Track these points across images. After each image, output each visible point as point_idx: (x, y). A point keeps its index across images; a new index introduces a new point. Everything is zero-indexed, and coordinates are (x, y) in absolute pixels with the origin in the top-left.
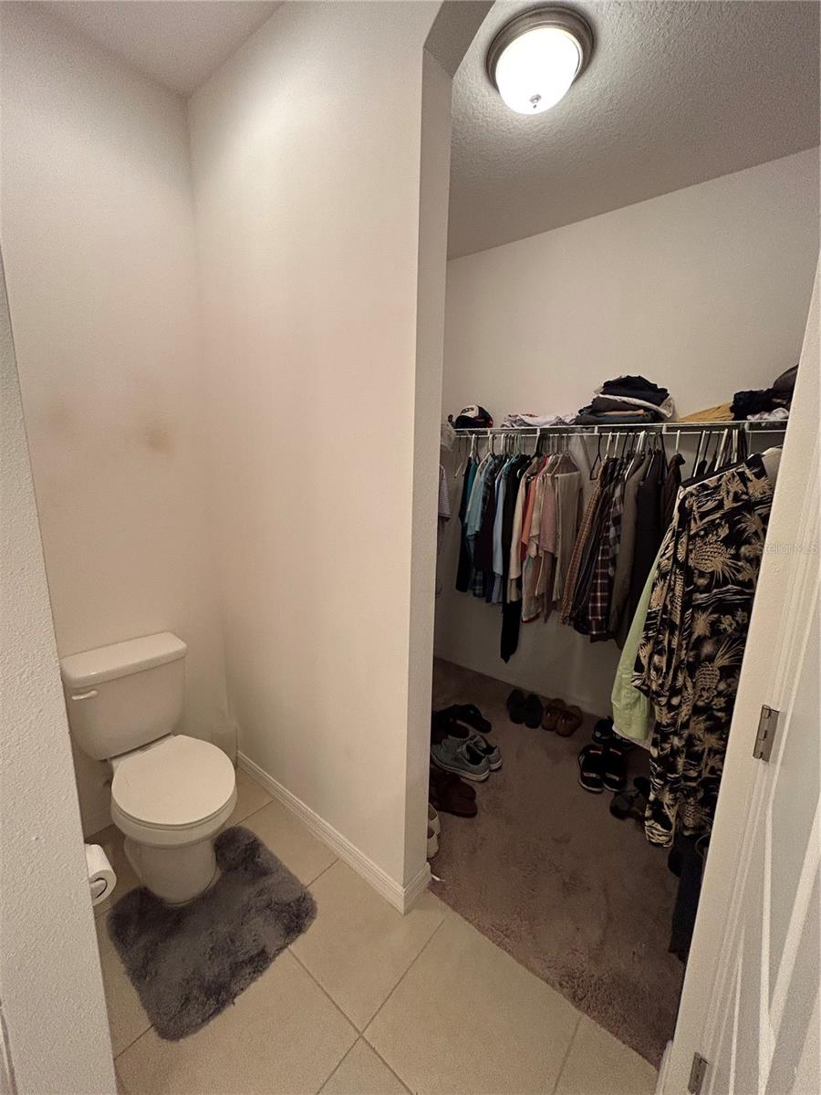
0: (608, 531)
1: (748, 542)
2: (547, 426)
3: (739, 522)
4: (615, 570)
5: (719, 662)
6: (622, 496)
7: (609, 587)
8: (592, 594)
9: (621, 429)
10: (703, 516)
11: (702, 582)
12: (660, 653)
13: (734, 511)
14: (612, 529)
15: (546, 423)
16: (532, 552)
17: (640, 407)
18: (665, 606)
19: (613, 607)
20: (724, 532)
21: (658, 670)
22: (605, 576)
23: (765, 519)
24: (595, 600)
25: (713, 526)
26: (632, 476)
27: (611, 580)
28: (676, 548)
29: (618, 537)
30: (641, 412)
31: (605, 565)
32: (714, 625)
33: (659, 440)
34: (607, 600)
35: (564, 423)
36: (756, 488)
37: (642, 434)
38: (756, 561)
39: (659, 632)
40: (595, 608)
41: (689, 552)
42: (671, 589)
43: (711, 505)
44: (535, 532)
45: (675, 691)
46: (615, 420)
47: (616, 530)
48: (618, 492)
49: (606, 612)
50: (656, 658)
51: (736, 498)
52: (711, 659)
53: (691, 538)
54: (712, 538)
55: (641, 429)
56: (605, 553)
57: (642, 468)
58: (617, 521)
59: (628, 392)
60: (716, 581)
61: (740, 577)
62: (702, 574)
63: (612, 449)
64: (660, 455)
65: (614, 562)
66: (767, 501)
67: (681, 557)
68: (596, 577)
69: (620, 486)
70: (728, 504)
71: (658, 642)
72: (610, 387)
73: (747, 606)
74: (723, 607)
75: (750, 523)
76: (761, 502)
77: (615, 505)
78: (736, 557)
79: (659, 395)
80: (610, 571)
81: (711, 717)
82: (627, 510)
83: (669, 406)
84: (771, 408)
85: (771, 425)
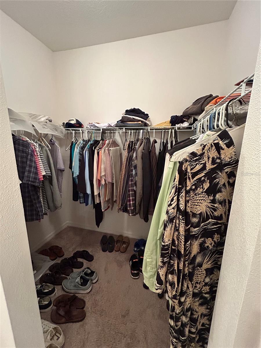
0: (132, 171)
1: (220, 191)
2: (105, 128)
3: (215, 178)
4: (136, 187)
5: (205, 266)
6: (136, 157)
7: (135, 195)
8: (128, 199)
9: (134, 129)
10: (194, 175)
11: (195, 220)
12: (172, 273)
13: (213, 171)
14: (134, 171)
15: (104, 127)
16: (103, 182)
18: (173, 240)
19: (137, 203)
20: (206, 186)
21: (172, 284)
22: (133, 190)
24: (130, 201)
25: (200, 182)
26: (140, 149)
27: (135, 192)
28: (178, 200)
29: (136, 174)
30: (140, 122)
31: (132, 186)
32: (202, 246)
33: (148, 133)
34: (135, 200)
35: (111, 126)
36: (227, 153)
37: (141, 131)
39: (170, 258)
40: (130, 204)
41: (187, 202)
42: (177, 229)
43: (198, 167)
44: (103, 174)
45: (182, 294)
46: (131, 125)
47: (135, 171)
48: (135, 155)
49: (134, 205)
50: (170, 277)
51: (214, 162)
52: (200, 265)
53: (187, 192)
54: (199, 190)
55: (141, 129)
56: (132, 181)
57: (143, 144)
58: (135, 167)
59: (135, 114)
60: (203, 218)
61: (216, 214)
62: (194, 215)
63: (131, 138)
64: (148, 139)
65: (135, 184)
67: (182, 207)
68: (129, 191)
69: (135, 152)
70: (209, 166)
71: (171, 266)
72: (128, 112)
74: (207, 234)
75: (222, 178)
76: (228, 164)
77: (134, 161)
78: (213, 201)
79: (146, 116)
82: (138, 162)
83: (149, 121)
84: (182, 122)
85: (184, 128)
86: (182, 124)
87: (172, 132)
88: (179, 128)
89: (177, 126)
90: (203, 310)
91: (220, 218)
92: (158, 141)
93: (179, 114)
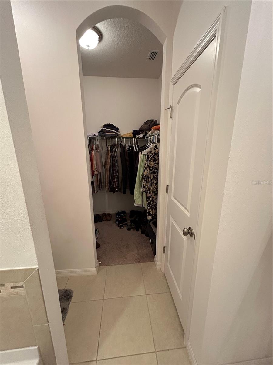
0: (115, 164)
1: (156, 161)
2: (90, 136)
3: (155, 157)
4: (118, 173)
5: (155, 183)
6: (117, 155)
7: (118, 178)
8: (114, 181)
9: (111, 138)
10: (150, 156)
11: (151, 168)
12: (147, 183)
13: (154, 155)
14: (116, 164)
15: (90, 135)
16: (96, 173)
17: (114, 132)
18: (147, 174)
20: (153, 159)
21: (147, 186)
22: (116, 175)
23: (158, 156)
24: (115, 182)
25: (151, 158)
26: (118, 150)
27: (118, 176)
28: (147, 163)
29: (118, 165)
30: (114, 133)
31: (116, 173)
32: (153, 176)
33: (121, 141)
34: (118, 181)
35: (96, 136)
36: (157, 151)
37: (117, 139)
38: (158, 164)
39: (146, 179)
40: (115, 184)
41: (149, 163)
42: (147, 171)
43: (151, 154)
44: (96, 167)
45: (150, 189)
46: (109, 135)
47: (117, 163)
48: (116, 154)
49: (118, 184)
50: (147, 184)
51: (154, 153)
52: (153, 182)
53: (149, 161)
54: (152, 160)
56: (115, 170)
57: (119, 147)
58: (117, 161)
59: (109, 128)
60: (153, 168)
61: (156, 167)
62: (151, 167)
63: (110, 144)
64: (121, 144)
65: (118, 172)
66: (158, 153)
67: (148, 164)
68: (114, 176)
69: (116, 153)
70: (153, 154)
71: (147, 181)
72: (105, 126)
73: (158, 172)
74: (154, 173)
75: (156, 157)
76: (157, 153)
77: (116, 157)
78: (155, 163)
79: (117, 129)
80: (117, 174)
81: (155, 193)
82: (118, 158)
83: (119, 132)
84: (140, 134)
85: (141, 138)
86: (139, 136)
87: (135, 140)
88: (138, 138)
89: (137, 136)
90: (155, 197)
91: (157, 168)
92: (127, 145)
93: (137, 129)
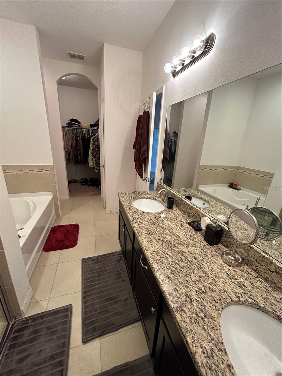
0: (78, 145)
4: (81, 151)
6: (79, 140)
7: (80, 154)
9: (75, 128)
16: (66, 150)
17: (77, 125)
19: (82, 157)
20: (97, 141)
24: (78, 156)
26: (80, 136)
27: (80, 153)
29: (80, 145)
31: (79, 150)
33: (82, 131)
35: (65, 126)
39: (94, 151)
41: (95, 143)
44: (66, 146)
46: (74, 126)
48: (78, 139)
49: (80, 157)
50: (94, 153)
51: (97, 138)
52: (98, 153)
55: (79, 128)
56: (78, 148)
58: (79, 143)
59: (74, 121)
60: (97, 145)
63: (74, 132)
64: (82, 133)
68: (78, 152)
72: (71, 120)
73: (99, 148)
79: (79, 123)
82: (81, 142)
83: (81, 125)
86: (94, 128)
87: (91, 131)
91: (99, 145)
92: (86, 134)
93: (93, 123)
